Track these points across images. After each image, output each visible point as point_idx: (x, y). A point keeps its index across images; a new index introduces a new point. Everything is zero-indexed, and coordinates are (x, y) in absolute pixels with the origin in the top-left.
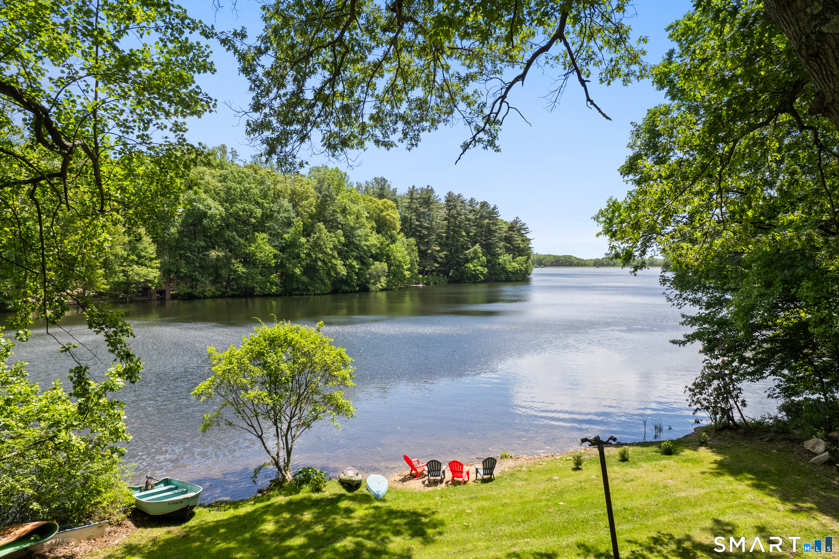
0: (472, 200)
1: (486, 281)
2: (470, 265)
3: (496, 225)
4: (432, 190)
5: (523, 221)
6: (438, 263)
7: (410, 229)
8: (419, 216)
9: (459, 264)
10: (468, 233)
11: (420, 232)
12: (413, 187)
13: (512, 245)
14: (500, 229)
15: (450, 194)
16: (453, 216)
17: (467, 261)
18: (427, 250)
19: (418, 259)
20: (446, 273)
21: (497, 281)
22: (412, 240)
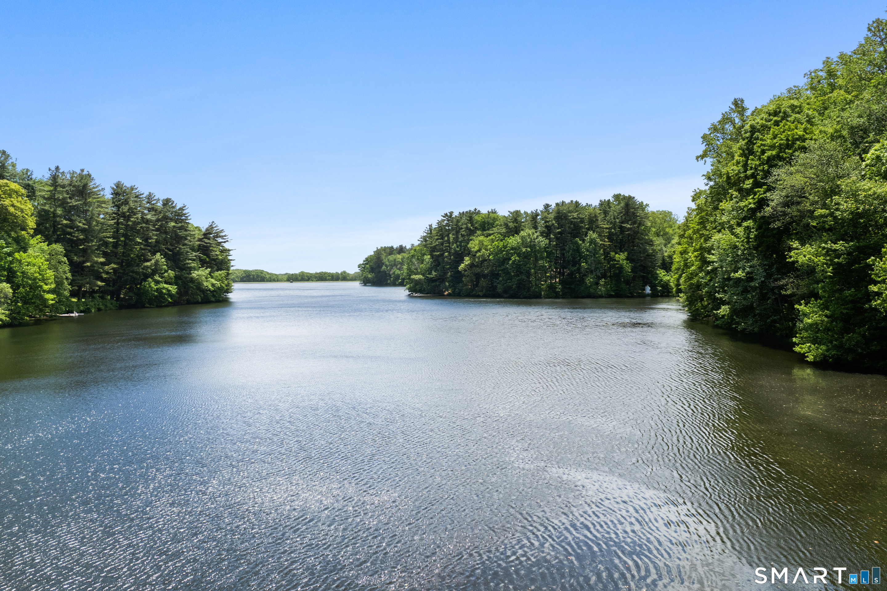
0: (150, 197)
1: (175, 304)
3: (186, 230)
4: (89, 175)
5: (220, 228)
6: (102, 280)
7: (55, 232)
8: (69, 211)
9: (134, 281)
10: (146, 239)
11: (70, 234)
12: (57, 168)
13: (208, 256)
14: (191, 235)
15: (118, 185)
16: (123, 215)
17: (146, 277)
18: (84, 262)
19: (69, 275)
20: (115, 294)
21: (189, 303)
22: (58, 247)
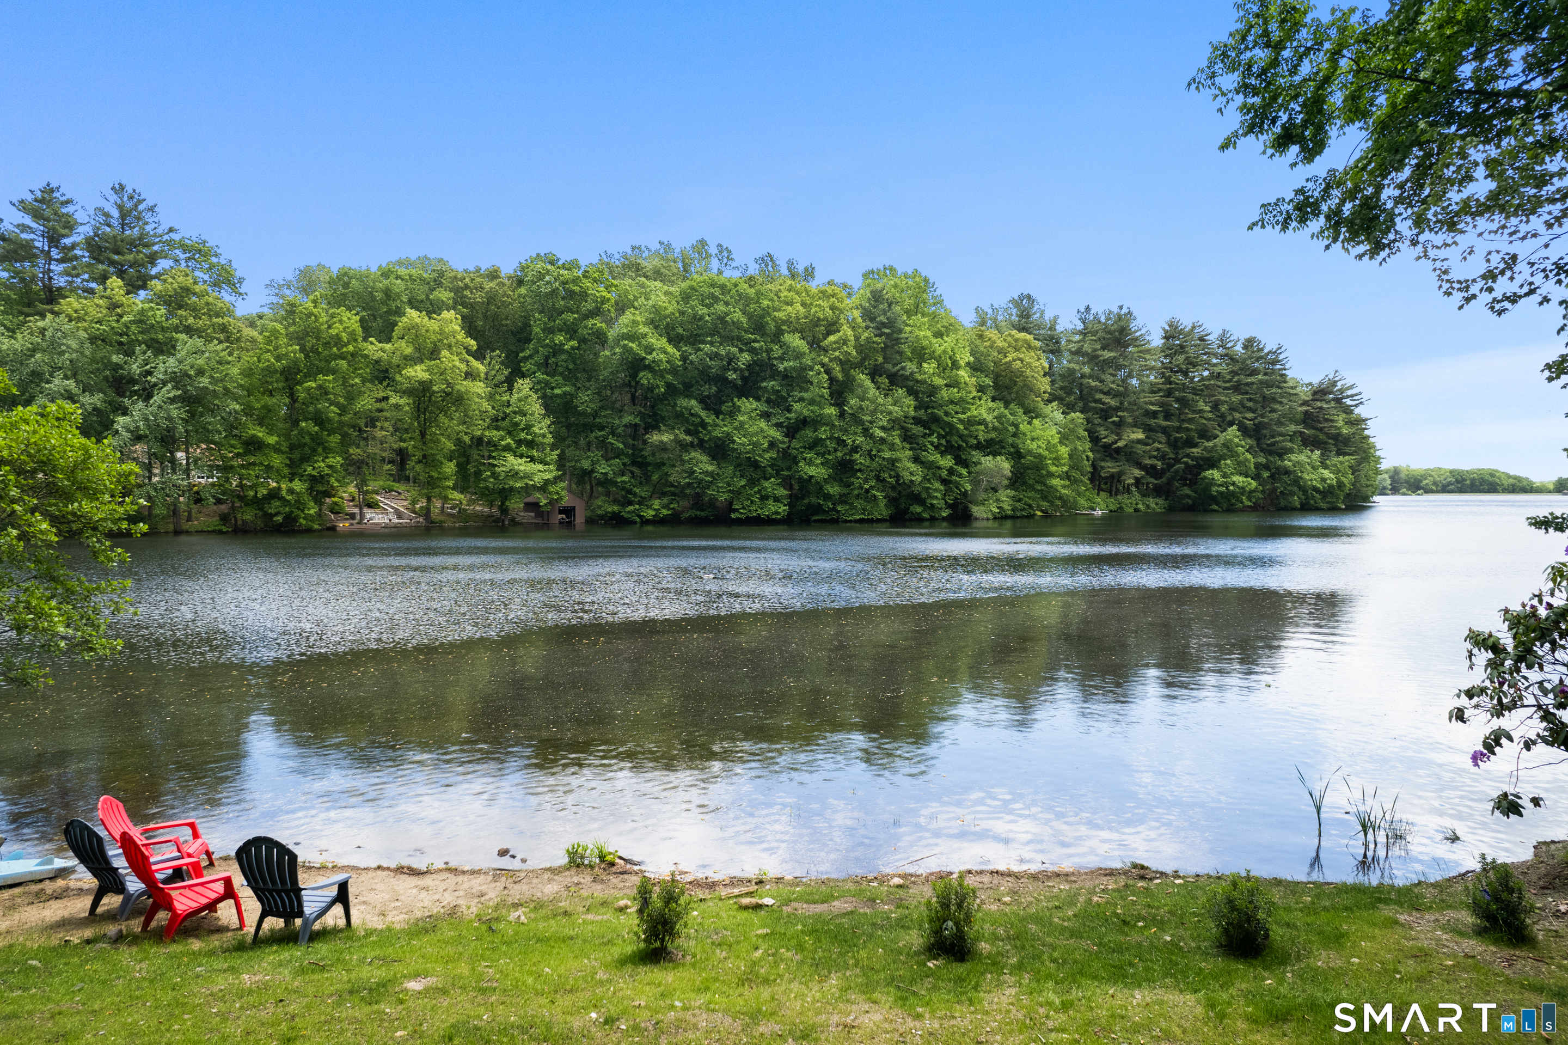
0: (1223, 339)
1: (1255, 508)
2: (1215, 474)
3: (1280, 387)
4: (1130, 313)
5: (1350, 380)
6: (1143, 468)
9: (1192, 471)
11: (1098, 401)
12: (1088, 309)
13: (1320, 430)
14: (1290, 396)
15: (1173, 323)
17: (1208, 463)
19: (1090, 454)
22: (1077, 416)
